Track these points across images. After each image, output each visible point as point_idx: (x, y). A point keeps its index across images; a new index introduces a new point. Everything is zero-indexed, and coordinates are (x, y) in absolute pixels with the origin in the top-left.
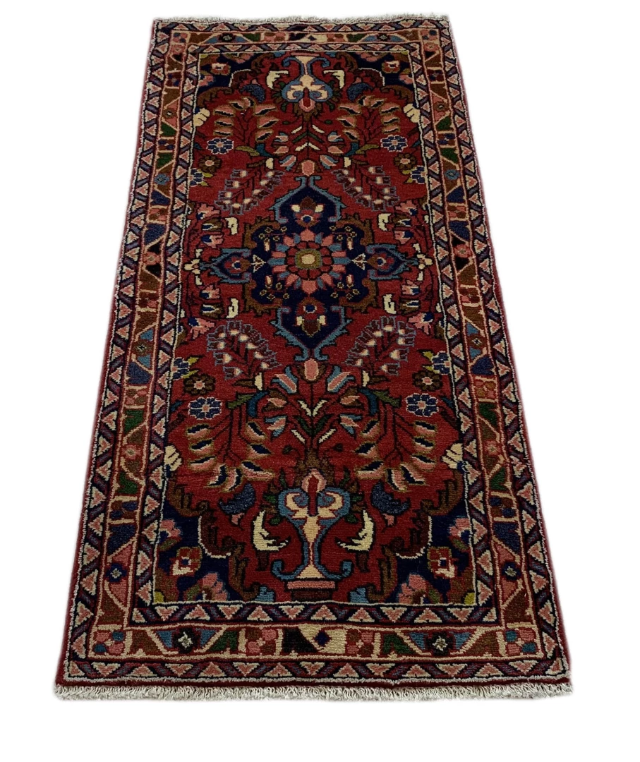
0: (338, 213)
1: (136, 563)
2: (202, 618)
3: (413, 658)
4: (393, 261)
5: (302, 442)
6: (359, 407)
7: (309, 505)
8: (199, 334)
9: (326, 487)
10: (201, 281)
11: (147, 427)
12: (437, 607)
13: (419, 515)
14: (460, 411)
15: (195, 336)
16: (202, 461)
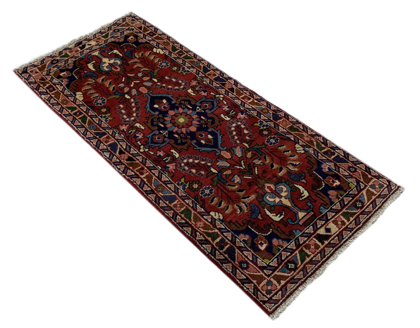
0: (173, 99)
1: (247, 257)
2: (288, 255)
3: (357, 214)
4: (210, 103)
5: (251, 179)
6: (255, 155)
7: (276, 195)
8: (174, 170)
9: (275, 186)
10: (152, 152)
11: (195, 212)
12: (346, 195)
13: (310, 174)
14: (285, 135)
15: (174, 172)
16: (227, 209)
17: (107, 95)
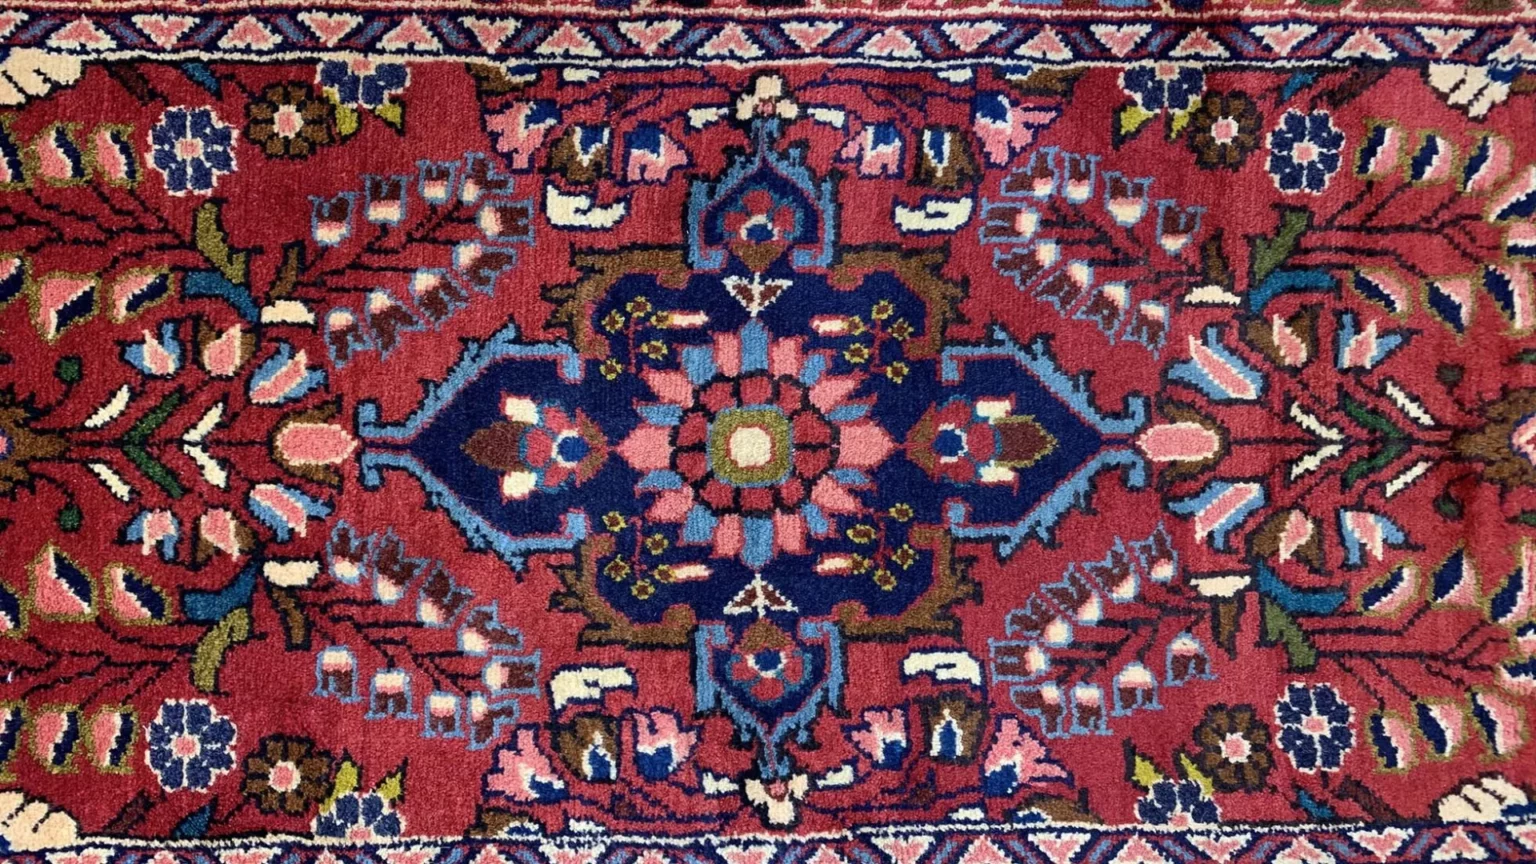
0: (541, 351)
4: (763, 194)
5: (1428, 470)
6: (1315, 318)
8: (1048, 760)
10: (837, 770)
14: (1327, 55)
15: (1056, 771)
16: (1490, 726)
17: (165, 666)
